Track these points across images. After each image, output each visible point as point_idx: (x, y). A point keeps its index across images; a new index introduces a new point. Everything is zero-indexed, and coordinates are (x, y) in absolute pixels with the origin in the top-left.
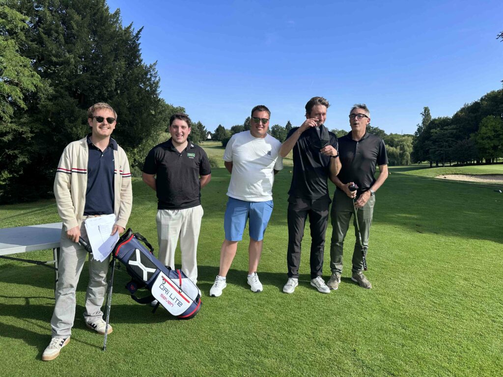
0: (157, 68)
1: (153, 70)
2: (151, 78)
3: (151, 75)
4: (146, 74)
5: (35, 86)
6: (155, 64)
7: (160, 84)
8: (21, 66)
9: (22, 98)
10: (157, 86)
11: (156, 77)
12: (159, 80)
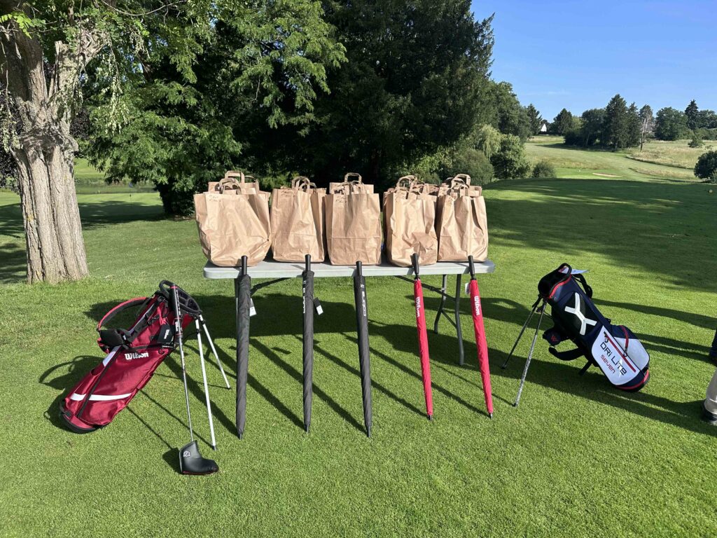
0: (492, 25)
1: (487, 29)
2: (482, 41)
3: (483, 36)
4: (476, 36)
5: (340, 62)
6: (490, 19)
7: (493, 50)
8: (326, 36)
9: (324, 79)
10: (488, 53)
11: (489, 39)
12: (493, 43)
